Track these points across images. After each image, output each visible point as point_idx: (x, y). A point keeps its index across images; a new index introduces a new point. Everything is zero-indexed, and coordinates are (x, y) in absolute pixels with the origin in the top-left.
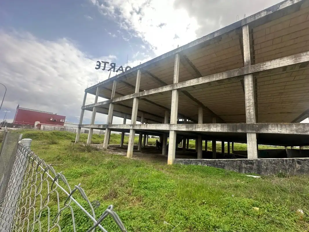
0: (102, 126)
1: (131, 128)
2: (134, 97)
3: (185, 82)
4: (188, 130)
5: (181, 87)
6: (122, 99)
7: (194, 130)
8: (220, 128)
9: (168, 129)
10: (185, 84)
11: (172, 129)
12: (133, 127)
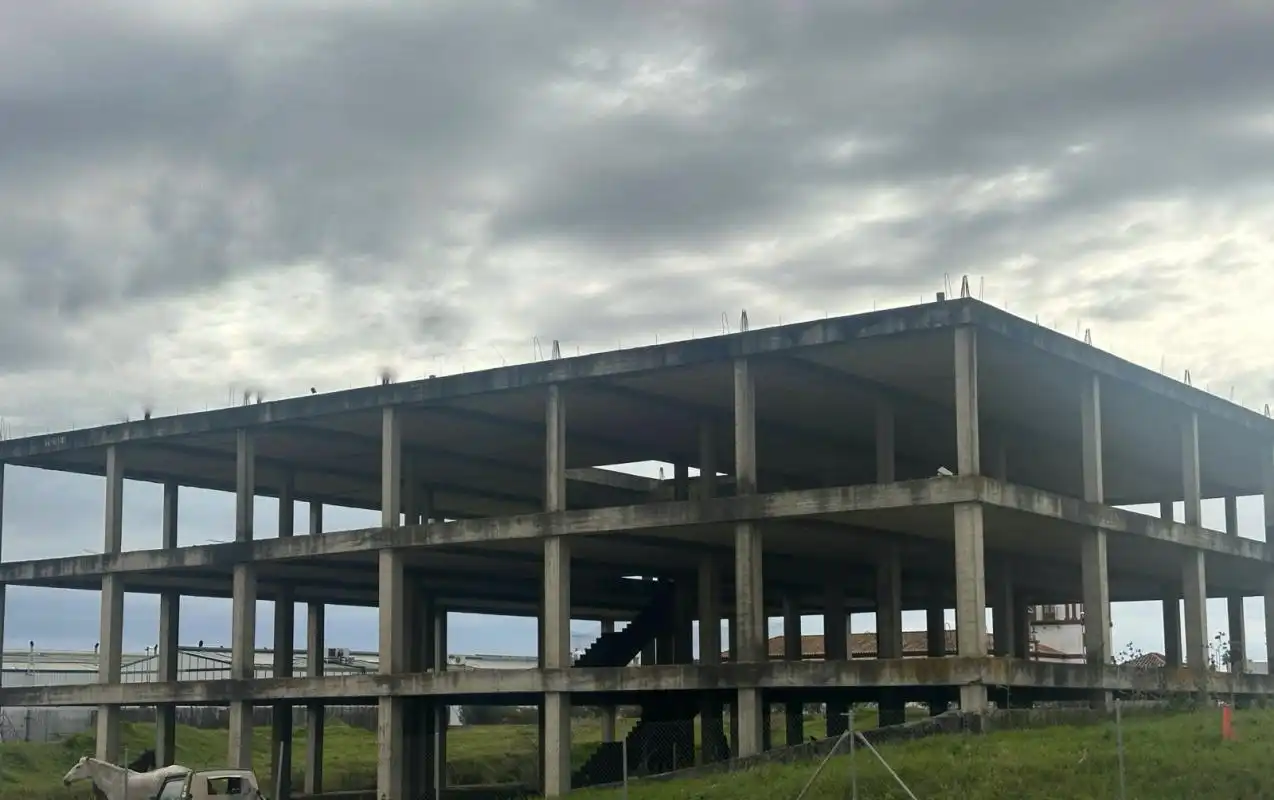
0: (198, 690)
1: (384, 690)
2: (379, 545)
3: (587, 515)
4: (601, 689)
5: (574, 529)
6: (315, 548)
7: (619, 689)
8: (682, 676)
9: (539, 688)
10: (585, 522)
11: (552, 689)
12: (392, 688)
